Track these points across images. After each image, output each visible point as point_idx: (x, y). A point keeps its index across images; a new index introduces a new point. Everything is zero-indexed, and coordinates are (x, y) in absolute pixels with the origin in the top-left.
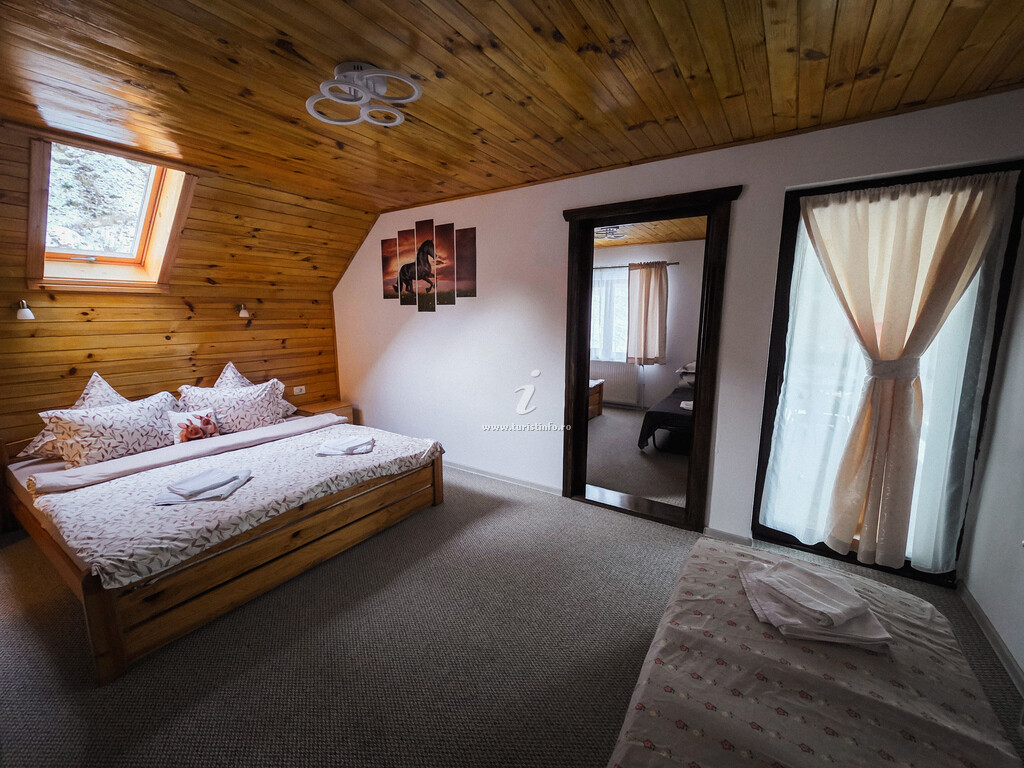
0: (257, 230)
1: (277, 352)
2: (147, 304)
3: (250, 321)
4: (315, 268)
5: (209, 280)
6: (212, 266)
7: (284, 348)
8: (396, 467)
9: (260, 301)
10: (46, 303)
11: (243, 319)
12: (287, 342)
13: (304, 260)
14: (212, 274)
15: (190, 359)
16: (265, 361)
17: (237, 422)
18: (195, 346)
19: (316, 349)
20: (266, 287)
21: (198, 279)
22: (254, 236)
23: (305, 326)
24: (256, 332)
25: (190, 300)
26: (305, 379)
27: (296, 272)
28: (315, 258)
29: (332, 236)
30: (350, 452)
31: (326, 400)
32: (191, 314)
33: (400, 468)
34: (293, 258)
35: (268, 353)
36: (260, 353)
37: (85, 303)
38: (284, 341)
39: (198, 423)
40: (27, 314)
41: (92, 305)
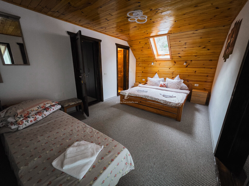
0: (186, 43)
1: (193, 74)
2: (168, 62)
3: (187, 66)
4: (209, 50)
5: (179, 57)
6: (179, 53)
7: (195, 73)
8: (163, 102)
9: (191, 61)
10: (156, 62)
11: (185, 65)
12: (197, 72)
13: (203, 48)
14: (180, 55)
15: (172, 73)
16: (189, 76)
17: (170, 86)
18: (174, 71)
19: (206, 75)
20: (194, 57)
21: (177, 56)
22: (186, 45)
23: (204, 68)
24: (188, 68)
25: (175, 61)
26: (199, 82)
27: (202, 52)
28: (207, 47)
29: (211, 39)
30: (164, 96)
31: (205, 90)
32: (175, 64)
33: (164, 102)
34: (199, 48)
35: (190, 74)
36: (188, 74)
37: (159, 62)
38: (196, 71)
39: (163, 84)
40: (152, 64)
41: (160, 63)
